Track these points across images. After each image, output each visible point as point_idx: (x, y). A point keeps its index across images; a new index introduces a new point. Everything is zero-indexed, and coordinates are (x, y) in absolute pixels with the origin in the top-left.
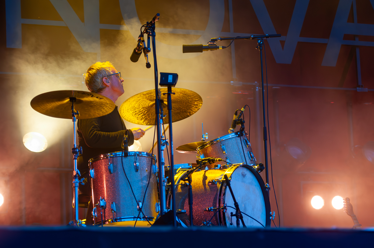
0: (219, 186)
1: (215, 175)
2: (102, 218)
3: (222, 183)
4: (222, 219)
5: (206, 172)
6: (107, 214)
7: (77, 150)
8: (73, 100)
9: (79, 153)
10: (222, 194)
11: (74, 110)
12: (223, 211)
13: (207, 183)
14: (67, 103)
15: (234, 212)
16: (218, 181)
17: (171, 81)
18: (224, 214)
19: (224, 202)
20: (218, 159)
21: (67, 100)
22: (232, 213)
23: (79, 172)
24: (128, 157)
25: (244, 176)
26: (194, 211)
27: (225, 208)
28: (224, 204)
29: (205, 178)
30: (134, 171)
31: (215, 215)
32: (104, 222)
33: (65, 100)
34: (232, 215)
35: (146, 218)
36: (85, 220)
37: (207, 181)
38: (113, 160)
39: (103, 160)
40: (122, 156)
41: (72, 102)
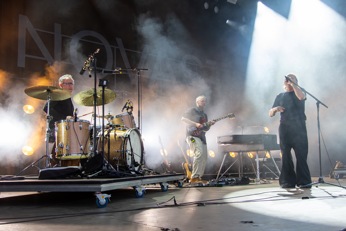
0: (123, 139)
1: (120, 133)
2: (61, 153)
3: (125, 138)
4: (125, 157)
5: (116, 132)
6: (63, 151)
7: (50, 117)
8: (49, 90)
9: (50, 119)
10: (125, 144)
11: (49, 96)
12: (125, 153)
13: (117, 138)
14: (46, 92)
15: (130, 153)
16: (123, 137)
17: (105, 84)
18: (126, 154)
19: (126, 148)
20: (122, 125)
21: (46, 91)
22: (129, 153)
23: (50, 129)
24: (76, 122)
25: (134, 134)
26: (110, 151)
27: (127, 151)
28: (126, 149)
29: (115, 135)
30: (79, 129)
31: (121, 155)
32: (62, 155)
33: (44, 90)
34: (129, 154)
35: (84, 154)
36: (52, 155)
37: (117, 137)
38: (68, 123)
39: (63, 123)
40: (73, 122)
41: (48, 92)
